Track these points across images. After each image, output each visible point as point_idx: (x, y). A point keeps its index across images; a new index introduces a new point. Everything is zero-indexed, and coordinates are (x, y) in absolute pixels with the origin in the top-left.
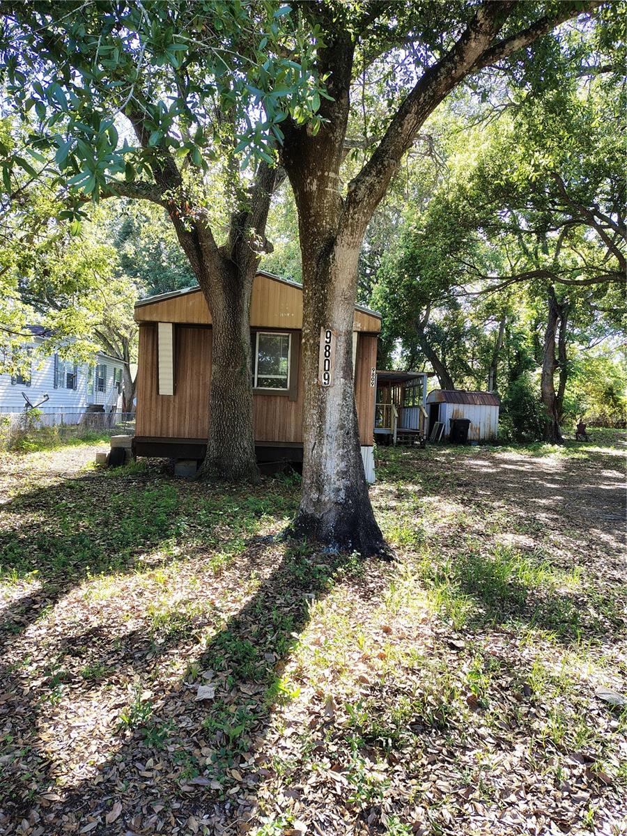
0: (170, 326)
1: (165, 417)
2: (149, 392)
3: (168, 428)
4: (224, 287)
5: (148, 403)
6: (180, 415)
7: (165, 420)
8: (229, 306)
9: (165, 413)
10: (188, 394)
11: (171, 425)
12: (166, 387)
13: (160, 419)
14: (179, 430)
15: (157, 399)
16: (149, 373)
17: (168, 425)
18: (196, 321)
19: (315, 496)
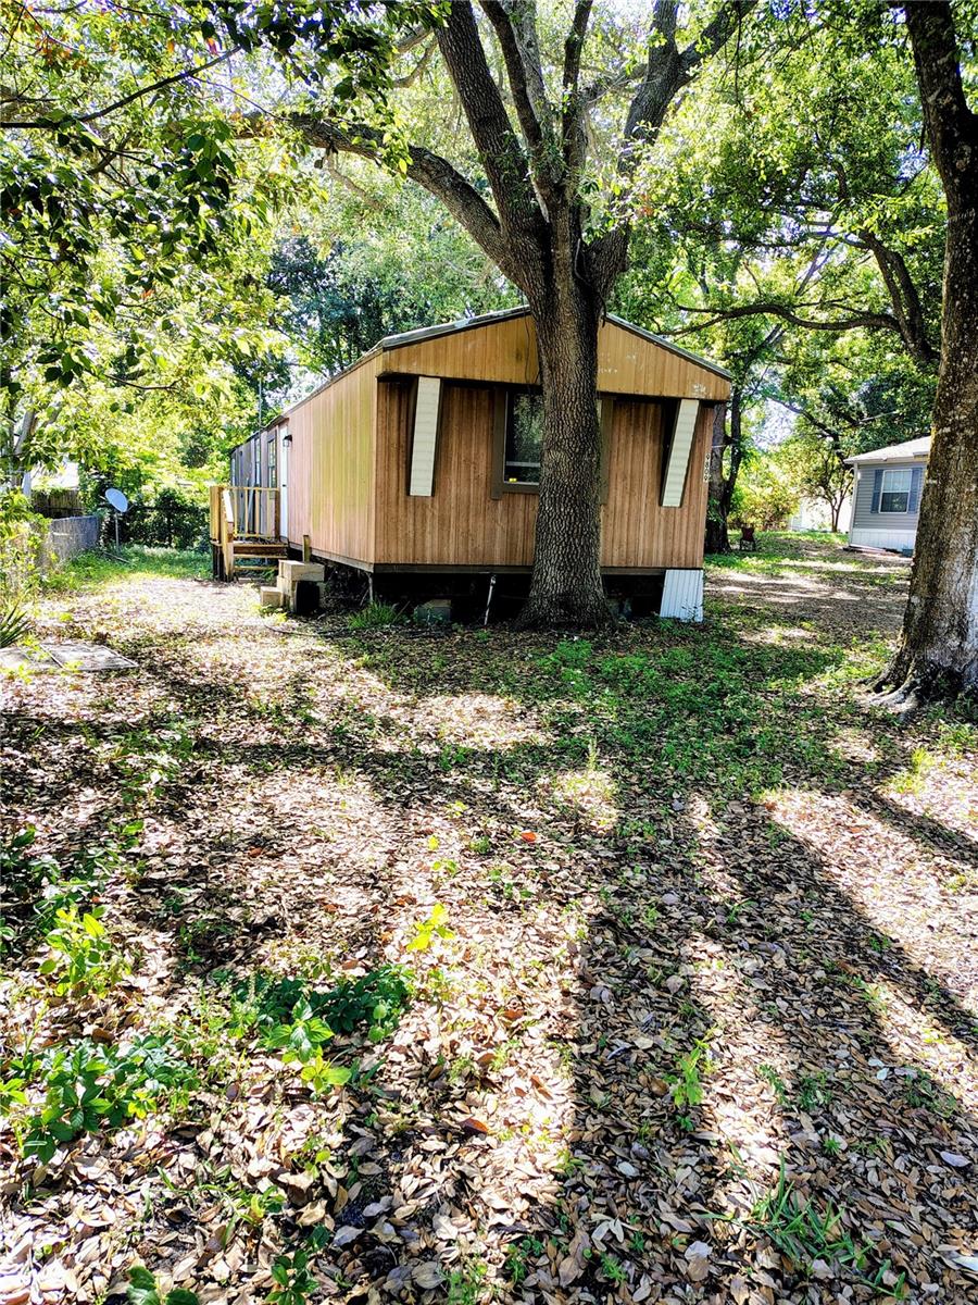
0: (437, 383)
1: (419, 532)
2: (393, 491)
3: (424, 550)
4: (580, 327)
5: (394, 510)
6: (441, 529)
7: (419, 537)
8: (586, 358)
9: (419, 526)
10: (453, 496)
11: (428, 544)
12: (421, 484)
13: (411, 535)
14: (440, 554)
15: (406, 502)
16: (394, 459)
17: (423, 544)
18: (477, 377)
19: (954, 642)
